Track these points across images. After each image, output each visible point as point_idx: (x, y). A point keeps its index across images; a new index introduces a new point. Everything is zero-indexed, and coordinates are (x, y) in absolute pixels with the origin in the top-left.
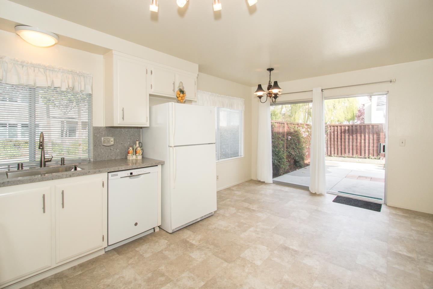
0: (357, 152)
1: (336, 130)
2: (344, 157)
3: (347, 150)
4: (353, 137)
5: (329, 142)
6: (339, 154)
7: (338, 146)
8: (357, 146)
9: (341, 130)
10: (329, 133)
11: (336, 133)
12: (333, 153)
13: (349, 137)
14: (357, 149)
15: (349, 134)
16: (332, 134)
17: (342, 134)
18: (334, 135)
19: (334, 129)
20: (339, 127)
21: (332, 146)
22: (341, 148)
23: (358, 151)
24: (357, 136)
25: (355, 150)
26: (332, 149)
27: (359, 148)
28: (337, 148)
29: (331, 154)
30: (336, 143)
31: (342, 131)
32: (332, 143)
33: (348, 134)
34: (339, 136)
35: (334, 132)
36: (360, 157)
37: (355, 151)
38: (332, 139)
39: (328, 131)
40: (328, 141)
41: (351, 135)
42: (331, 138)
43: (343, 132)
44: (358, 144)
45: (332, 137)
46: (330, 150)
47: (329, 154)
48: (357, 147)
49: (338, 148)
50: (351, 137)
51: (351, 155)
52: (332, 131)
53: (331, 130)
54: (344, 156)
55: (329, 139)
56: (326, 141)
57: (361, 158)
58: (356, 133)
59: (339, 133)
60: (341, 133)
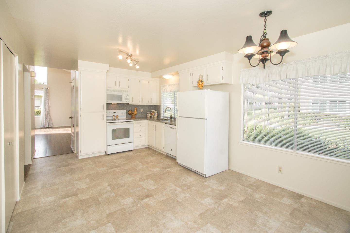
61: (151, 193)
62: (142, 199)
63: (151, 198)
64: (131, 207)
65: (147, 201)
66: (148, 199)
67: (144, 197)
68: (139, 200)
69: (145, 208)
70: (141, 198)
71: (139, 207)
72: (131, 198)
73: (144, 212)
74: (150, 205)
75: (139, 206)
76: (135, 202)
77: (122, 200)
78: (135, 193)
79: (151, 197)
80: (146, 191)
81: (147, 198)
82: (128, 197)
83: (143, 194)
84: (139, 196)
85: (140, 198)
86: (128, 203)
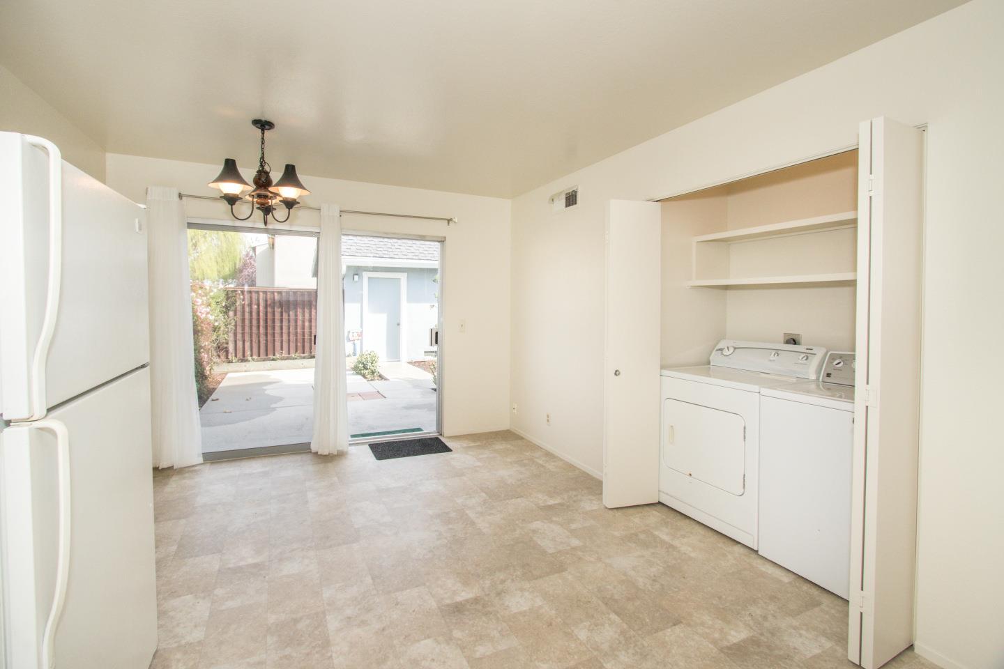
0: (296, 346)
1: (254, 301)
2: (273, 360)
3: (278, 344)
4: (289, 316)
5: (239, 330)
6: (263, 356)
7: (259, 337)
8: (296, 333)
9: (266, 301)
10: (239, 308)
11: (255, 307)
12: (248, 353)
13: (282, 315)
14: (296, 340)
15: (282, 309)
16: (247, 309)
17: (268, 309)
18: (251, 313)
19: (251, 298)
20: (261, 294)
21: (247, 338)
22: (267, 341)
23: (299, 344)
24: (296, 312)
25: (293, 342)
26: (247, 344)
27: (300, 337)
28: (257, 341)
29: (244, 356)
30: (254, 329)
31: (269, 303)
32: (247, 329)
33: (280, 310)
34: (261, 314)
35: (250, 305)
36: (303, 355)
37: (292, 345)
38: (247, 322)
39: (238, 303)
40: (238, 327)
41: (286, 312)
42: (243, 320)
43: (270, 305)
44: (299, 330)
45: (247, 316)
46: (241, 346)
47: (240, 355)
48: (297, 336)
49: (259, 341)
50: (285, 316)
51: (285, 354)
52: (247, 302)
53: (243, 300)
54: (274, 357)
55: (239, 323)
56: (234, 328)
57: (304, 358)
58: (296, 308)
59: (261, 308)
60: (266, 307)
61: (443, 621)
62: (476, 600)
63: (448, 602)
64: (510, 580)
65: (463, 594)
66: (459, 599)
67: (468, 606)
68: (486, 599)
69: (472, 575)
70: (479, 606)
71: (487, 577)
72: (514, 610)
73: (477, 565)
74: (458, 579)
75: (489, 582)
76: (498, 594)
77: (541, 607)
78: (499, 629)
79: (448, 605)
80: (457, 634)
81: (461, 603)
82: (523, 614)
83: (471, 622)
84: (487, 614)
85: (484, 606)
86: (519, 592)
